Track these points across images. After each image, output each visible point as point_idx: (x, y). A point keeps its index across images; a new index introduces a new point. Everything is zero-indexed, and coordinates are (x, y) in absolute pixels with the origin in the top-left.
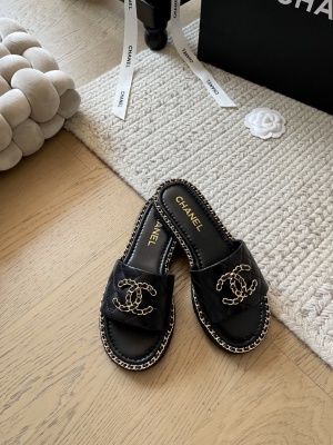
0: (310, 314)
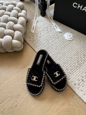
0: (77, 85)
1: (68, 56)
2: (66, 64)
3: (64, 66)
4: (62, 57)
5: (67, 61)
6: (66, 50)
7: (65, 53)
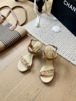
1: (73, 46)
2: (74, 52)
3: (73, 54)
4: (69, 47)
5: (73, 50)
6: (70, 41)
7: (70, 43)
